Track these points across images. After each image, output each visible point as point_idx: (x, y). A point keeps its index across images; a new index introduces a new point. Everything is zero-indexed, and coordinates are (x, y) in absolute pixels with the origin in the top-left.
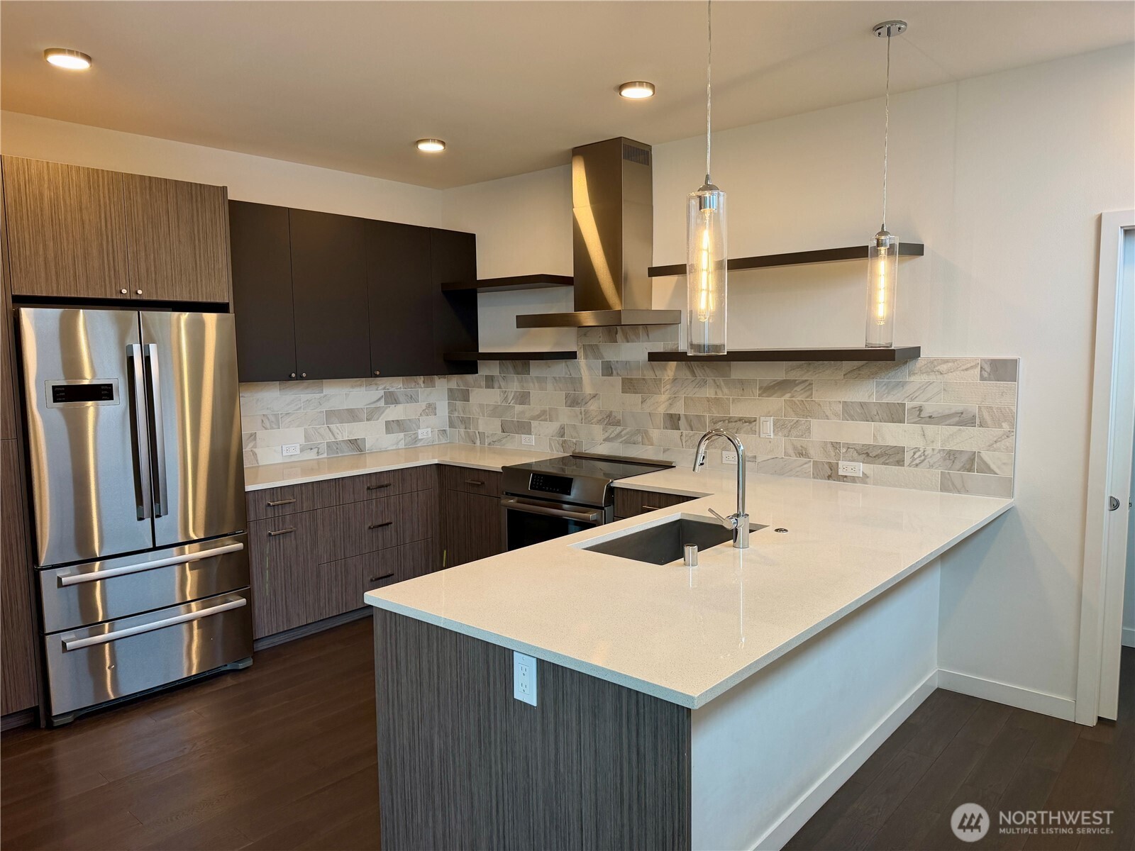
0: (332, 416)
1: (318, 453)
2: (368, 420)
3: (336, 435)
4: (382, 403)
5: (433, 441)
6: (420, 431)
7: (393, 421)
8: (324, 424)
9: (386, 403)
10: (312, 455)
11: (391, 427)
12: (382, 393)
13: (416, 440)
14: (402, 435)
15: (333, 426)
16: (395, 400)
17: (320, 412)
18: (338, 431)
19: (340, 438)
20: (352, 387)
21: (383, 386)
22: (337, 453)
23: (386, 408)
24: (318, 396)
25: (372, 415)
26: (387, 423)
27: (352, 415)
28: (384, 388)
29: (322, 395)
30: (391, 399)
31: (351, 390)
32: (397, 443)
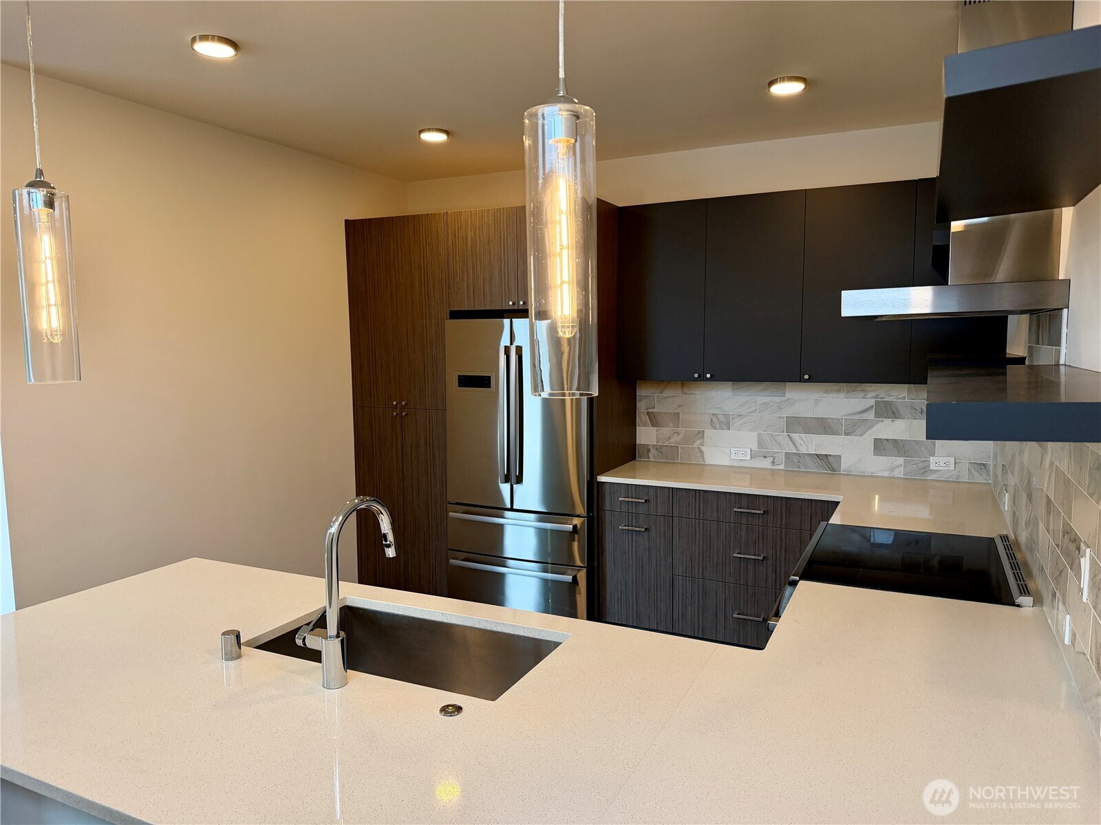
0: (795, 424)
1: (773, 462)
2: (846, 434)
3: (799, 447)
4: (871, 415)
5: (958, 477)
6: (932, 459)
7: (887, 440)
8: (783, 432)
9: (878, 415)
10: (766, 464)
11: (880, 447)
12: (872, 402)
13: (926, 469)
14: (901, 460)
15: (795, 436)
16: (893, 413)
17: (780, 418)
18: (802, 442)
19: (804, 450)
20: (826, 392)
21: (874, 394)
22: (799, 467)
23: (878, 422)
24: (778, 399)
25: (852, 428)
26: (877, 442)
27: (823, 426)
28: (877, 397)
29: (783, 398)
30: (886, 411)
31: (824, 395)
32: (892, 470)
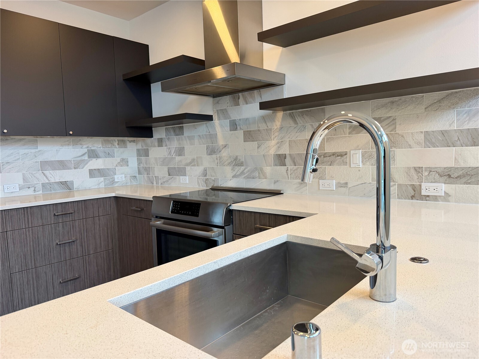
0: (45, 165)
1: (35, 190)
2: (75, 168)
3: (50, 178)
4: (86, 157)
5: (126, 183)
6: (116, 177)
7: (95, 169)
8: (39, 171)
9: (89, 157)
10: (30, 192)
11: (92, 173)
12: (86, 150)
13: (113, 182)
14: (102, 179)
15: (46, 172)
16: (96, 155)
17: (36, 162)
18: (51, 176)
19: (52, 180)
20: (62, 145)
21: (87, 146)
22: (51, 190)
23: (89, 161)
24: (33, 151)
25: (78, 165)
26: (91, 171)
27: (62, 165)
28: (88, 147)
29: (37, 150)
30: (93, 155)
31: (61, 147)
32: (99, 184)
